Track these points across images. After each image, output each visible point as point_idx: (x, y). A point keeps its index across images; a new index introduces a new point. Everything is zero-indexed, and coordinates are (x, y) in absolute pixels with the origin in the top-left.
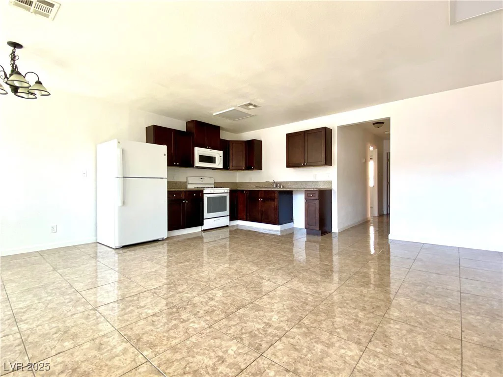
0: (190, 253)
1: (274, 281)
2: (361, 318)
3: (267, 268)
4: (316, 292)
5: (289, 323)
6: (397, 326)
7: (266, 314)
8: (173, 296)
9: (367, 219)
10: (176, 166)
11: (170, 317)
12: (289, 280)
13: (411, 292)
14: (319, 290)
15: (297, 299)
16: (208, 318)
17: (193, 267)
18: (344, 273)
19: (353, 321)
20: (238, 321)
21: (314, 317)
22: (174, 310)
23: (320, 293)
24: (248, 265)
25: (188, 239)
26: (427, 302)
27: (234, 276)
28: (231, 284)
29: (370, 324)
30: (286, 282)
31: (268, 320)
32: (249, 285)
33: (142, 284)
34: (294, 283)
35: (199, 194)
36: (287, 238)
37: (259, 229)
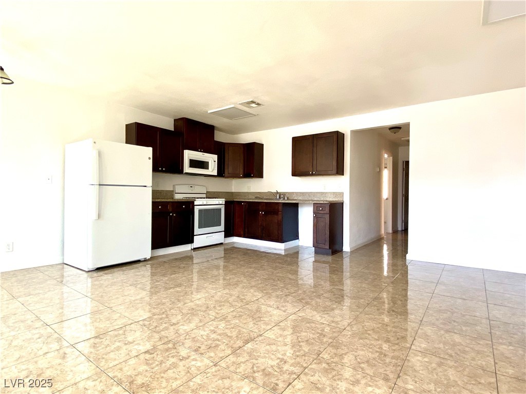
0: (180, 277)
1: (284, 309)
2: (385, 350)
3: (274, 294)
4: (333, 322)
5: (306, 358)
6: (426, 360)
7: (279, 348)
8: (166, 328)
9: (380, 235)
10: (162, 171)
11: (167, 354)
12: (301, 308)
13: (437, 320)
14: (336, 319)
15: (313, 330)
16: (212, 354)
17: (186, 293)
18: (362, 299)
19: (378, 354)
20: (248, 358)
21: (334, 351)
22: (170, 345)
23: (337, 323)
24: (252, 291)
25: (176, 259)
26: (455, 331)
27: (236, 303)
28: (235, 313)
29: (397, 358)
30: (297, 310)
31: (282, 355)
32: (255, 314)
33: (126, 314)
34: (307, 310)
35: (189, 205)
36: (293, 258)
37: (260, 247)
